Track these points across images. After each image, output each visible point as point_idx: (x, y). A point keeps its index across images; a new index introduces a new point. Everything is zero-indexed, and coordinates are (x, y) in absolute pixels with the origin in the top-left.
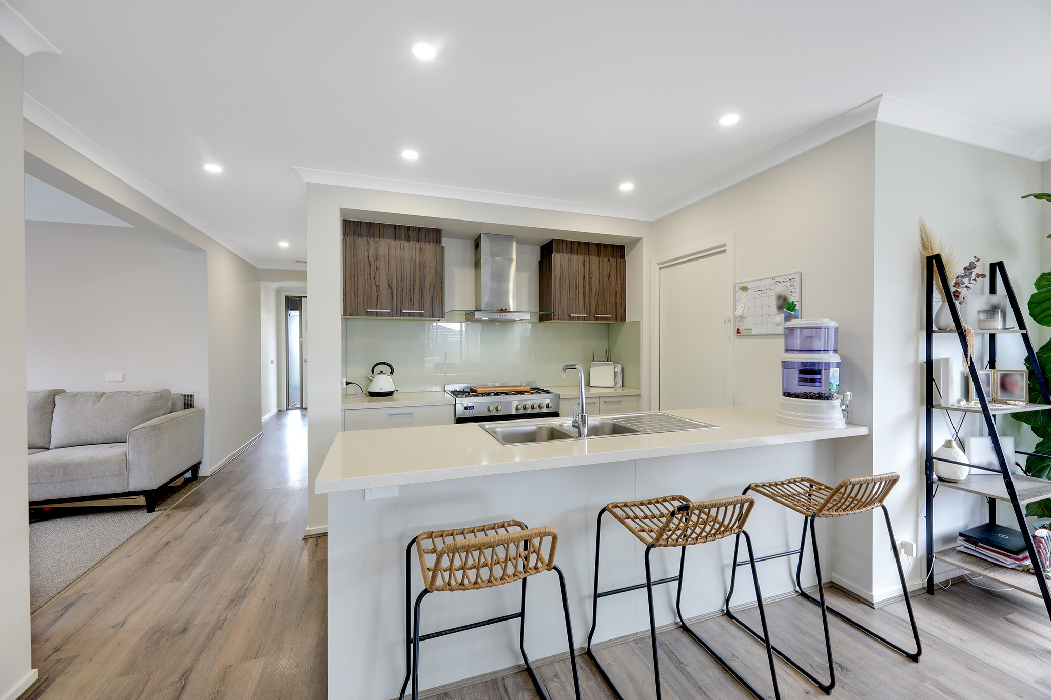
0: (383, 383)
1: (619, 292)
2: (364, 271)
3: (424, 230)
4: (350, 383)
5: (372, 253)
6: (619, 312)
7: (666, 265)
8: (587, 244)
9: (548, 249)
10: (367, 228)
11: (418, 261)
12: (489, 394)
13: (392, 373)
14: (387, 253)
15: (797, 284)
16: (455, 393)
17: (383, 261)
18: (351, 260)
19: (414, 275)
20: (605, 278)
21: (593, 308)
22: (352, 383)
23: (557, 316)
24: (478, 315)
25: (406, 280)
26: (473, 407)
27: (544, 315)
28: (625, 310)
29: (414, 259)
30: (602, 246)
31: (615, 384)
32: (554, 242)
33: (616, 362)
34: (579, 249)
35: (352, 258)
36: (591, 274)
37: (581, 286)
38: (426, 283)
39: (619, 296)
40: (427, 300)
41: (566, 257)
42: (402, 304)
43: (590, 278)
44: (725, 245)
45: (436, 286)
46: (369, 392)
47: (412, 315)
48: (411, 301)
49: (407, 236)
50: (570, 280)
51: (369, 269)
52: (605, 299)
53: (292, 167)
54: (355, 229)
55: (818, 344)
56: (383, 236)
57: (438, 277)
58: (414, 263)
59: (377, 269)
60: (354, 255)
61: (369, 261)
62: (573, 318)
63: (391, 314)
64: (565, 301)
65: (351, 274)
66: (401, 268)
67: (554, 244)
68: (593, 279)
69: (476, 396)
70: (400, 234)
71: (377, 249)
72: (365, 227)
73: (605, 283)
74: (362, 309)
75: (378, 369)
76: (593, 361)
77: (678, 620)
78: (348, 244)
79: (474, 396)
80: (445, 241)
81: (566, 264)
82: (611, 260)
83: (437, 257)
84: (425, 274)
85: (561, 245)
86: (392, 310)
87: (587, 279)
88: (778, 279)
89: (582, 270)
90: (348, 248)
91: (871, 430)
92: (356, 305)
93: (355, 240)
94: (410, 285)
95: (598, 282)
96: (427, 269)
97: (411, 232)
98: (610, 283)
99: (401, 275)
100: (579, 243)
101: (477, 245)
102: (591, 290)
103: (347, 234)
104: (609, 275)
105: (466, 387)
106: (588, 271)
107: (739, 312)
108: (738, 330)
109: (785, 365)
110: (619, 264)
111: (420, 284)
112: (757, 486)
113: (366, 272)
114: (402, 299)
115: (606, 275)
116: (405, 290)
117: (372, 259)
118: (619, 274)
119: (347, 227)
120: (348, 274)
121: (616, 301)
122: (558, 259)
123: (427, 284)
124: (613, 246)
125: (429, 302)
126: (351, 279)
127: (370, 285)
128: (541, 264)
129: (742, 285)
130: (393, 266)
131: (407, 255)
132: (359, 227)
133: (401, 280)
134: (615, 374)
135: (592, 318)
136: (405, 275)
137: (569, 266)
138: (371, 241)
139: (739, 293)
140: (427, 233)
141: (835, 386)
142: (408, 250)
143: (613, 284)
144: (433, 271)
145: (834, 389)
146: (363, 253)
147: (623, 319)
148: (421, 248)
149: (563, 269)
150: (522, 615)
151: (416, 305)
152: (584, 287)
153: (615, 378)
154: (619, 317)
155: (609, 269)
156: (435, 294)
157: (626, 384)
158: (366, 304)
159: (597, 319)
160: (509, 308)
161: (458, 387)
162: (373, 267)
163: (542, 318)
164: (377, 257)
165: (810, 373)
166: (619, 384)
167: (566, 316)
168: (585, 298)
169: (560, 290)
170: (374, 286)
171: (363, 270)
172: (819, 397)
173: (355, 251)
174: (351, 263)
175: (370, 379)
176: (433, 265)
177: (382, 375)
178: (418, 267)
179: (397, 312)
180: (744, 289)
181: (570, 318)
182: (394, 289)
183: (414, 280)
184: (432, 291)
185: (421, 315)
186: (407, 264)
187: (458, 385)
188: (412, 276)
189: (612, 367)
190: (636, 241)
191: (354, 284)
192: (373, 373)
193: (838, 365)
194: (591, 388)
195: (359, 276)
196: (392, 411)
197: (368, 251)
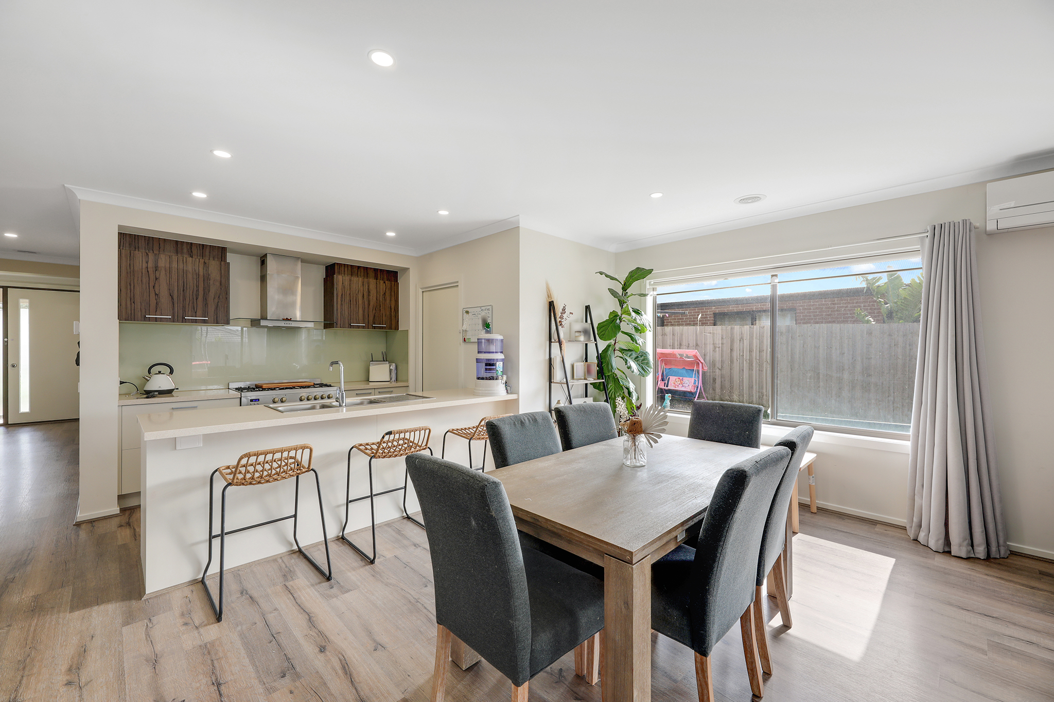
0: (161, 382)
1: (393, 307)
2: (142, 281)
3: (209, 247)
4: (124, 383)
5: (150, 265)
6: (393, 323)
7: (427, 290)
8: (366, 269)
9: (332, 269)
10: (145, 241)
11: (201, 273)
12: (274, 389)
13: (172, 372)
14: (168, 265)
15: (490, 312)
16: (239, 389)
17: (163, 273)
18: (127, 269)
19: (198, 286)
20: (381, 295)
21: (371, 319)
22: (126, 382)
23: (339, 325)
24: (263, 323)
25: (188, 290)
26: (259, 399)
27: (329, 323)
28: (398, 321)
29: (197, 272)
30: (379, 271)
31: (391, 379)
32: (336, 265)
33: (390, 362)
34: (359, 273)
35: (128, 268)
36: (369, 292)
37: (360, 302)
38: (210, 293)
39: (393, 310)
40: (211, 309)
41: (347, 278)
42: (184, 311)
43: (369, 295)
44: (457, 282)
45: (221, 297)
46: (144, 391)
47: (196, 321)
48: (194, 309)
49: (190, 250)
50: (350, 297)
51: (148, 279)
52: (381, 312)
53: (65, 185)
54: (132, 241)
55: (493, 348)
56: (164, 250)
57: (222, 289)
58: (198, 276)
59: (156, 279)
60: (130, 265)
61: (148, 271)
62: (354, 327)
63: (173, 320)
64: (346, 313)
65: (127, 282)
66: (184, 280)
67: (336, 266)
68: (371, 296)
69: (262, 390)
70: (182, 249)
71: (156, 262)
72: (143, 240)
73: (381, 300)
74: (139, 314)
75: (154, 370)
76: (372, 361)
77: (405, 514)
78: (123, 255)
79: (260, 390)
80: (230, 257)
81: (347, 283)
82: (386, 282)
83: (222, 272)
84: (209, 286)
85: (343, 267)
86: (173, 316)
87: (366, 297)
88: (483, 308)
89: (362, 289)
90: (124, 258)
91: (518, 396)
92: (133, 311)
93: (132, 252)
94: (193, 295)
95: (375, 299)
96: (211, 282)
97: (194, 248)
98: (385, 300)
99: (184, 286)
100: (359, 267)
101: (263, 262)
102: (369, 304)
103: (122, 245)
104: (385, 294)
105: (252, 385)
106: (367, 290)
107: (465, 327)
108: (465, 339)
109: (478, 361)
110: (393, 285)
111: (204, 294)
112: (453, 430)
113: (144, 280)
114: (184, 307)
115: (382, 294)
116: (188, 299)
117: (150, 270)
118: (393, 293)
119: (122, 239)
120: (123, 283)
121: (391, 315)
122: (340, 280)
123: (212, 294)
124: (388, 272)
125: (213, 310)
126: (126, 288)
127: (148, 294)
128: (325, 281)
129: (466, 310)
130: (174, 276)
131: (190, 268)
132: (136, 241)
133: (184, 290)
134: (391, 370)
135: (370, 326)
136: (188, 286)
137: (350, 285)
138: (150, 254)
139: (465, 314)
140: (211, 250)
141: (500, 372)
142: (192, 265)
143: (388, 302)
144: (218, 284)
145: (500, 373)
146: (141, 265)
147: (397, 328)
148: (205, 263)
149: (344, 288)
150: (295, 516)
151: (199, 312)
152: (364, 303)
153: (390, 374)
154: (393, 326)
155: (384, 289)
156: (219, 304)
157: (399, 378)
158: (143, 311)
159: (374, 328)
160: (296, 318)
161: (242, 385)
162: (152, 277)
163: (327, 326)
164: (156, 268)
165: (490, 365)
166: (394, 379)
167: (347, 325)
168: (364, 311)
169: (342, 304)
170: (152, 295)
171: (140, 280)
172: (492, 378)
173: (132, 262)
174: (127, 273)
175: (146, 379)
176: (218, 278)
177: (160, 375)
178: (201, 279)
179: (179, 318)
180: (467, 312)
181: (351, 327)
182: (175, 297)
183: (198, 290)
184: (216, 300)
185: (204, 322)
186: (190, 276)
187: (243, 383)
188: (195, 287)
189: (388, 365)
190: (406, 270)
191: (130, 292)
192: (149, 372)
193: (502, 360)
194: (370, 383)
195: (136, 284)
196: (175, 405)
197: (147, 262)
